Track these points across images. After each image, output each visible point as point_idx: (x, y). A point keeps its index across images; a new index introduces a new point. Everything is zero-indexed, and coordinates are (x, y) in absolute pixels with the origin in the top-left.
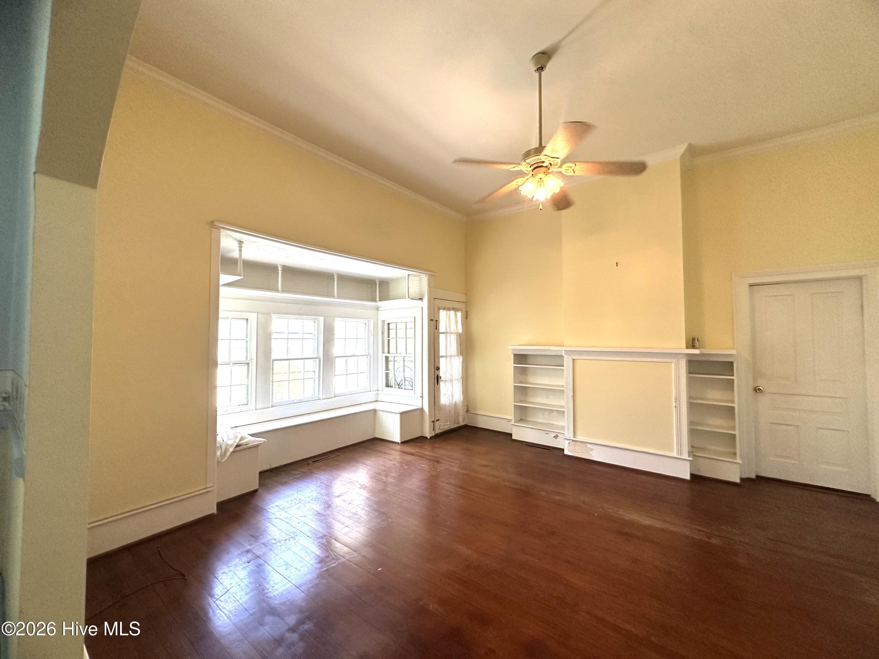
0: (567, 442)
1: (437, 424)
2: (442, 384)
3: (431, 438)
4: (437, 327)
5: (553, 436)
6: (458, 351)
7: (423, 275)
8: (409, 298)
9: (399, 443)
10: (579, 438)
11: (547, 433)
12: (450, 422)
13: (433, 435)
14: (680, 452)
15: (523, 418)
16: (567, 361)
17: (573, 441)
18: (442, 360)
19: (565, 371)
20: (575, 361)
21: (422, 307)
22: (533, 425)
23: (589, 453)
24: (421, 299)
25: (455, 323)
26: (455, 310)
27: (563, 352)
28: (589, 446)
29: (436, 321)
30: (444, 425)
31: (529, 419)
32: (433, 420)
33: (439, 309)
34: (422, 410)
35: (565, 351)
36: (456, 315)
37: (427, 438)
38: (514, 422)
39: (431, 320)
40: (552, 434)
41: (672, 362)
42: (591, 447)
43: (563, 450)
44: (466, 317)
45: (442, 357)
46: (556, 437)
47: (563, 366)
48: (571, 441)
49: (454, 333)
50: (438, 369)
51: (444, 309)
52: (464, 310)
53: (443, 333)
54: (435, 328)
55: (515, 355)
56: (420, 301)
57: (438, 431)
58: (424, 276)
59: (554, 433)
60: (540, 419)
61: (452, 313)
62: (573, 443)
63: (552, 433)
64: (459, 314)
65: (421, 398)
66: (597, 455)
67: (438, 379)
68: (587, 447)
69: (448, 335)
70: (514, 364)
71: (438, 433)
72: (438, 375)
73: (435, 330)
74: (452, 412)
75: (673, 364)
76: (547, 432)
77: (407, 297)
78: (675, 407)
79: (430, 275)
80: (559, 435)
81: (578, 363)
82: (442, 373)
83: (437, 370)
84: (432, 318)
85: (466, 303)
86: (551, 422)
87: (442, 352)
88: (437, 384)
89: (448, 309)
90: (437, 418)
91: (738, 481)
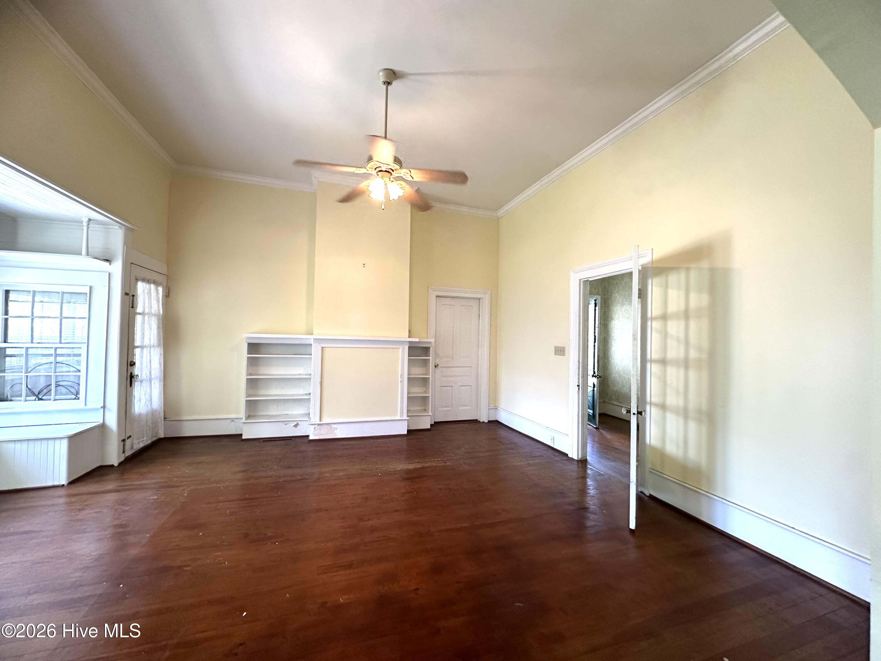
0: (312, 427)
1: (128, 442)
2: (137, 386)
3: (120, 464)
4: (133, 306)
5: (293, 425)
6: (159, 340)
7: (113, 225)
8: (88, 254)
9: (63, 485)
10: (325, 420)
11: (286, 424)
12: (147, 437)
13: (122, 459)
14: (402, 414)
15: (251, 414)
16: (316, 350)
17: (319, 425)
18: (137, 351)
19: (312, 359)
20: (324, 349)
21: (109, 274)
22: (268, 419)
23: (334, 433)
24: (108, 260)
25: (156, 302)
26: (156, 283)
27: (312, 340)
28: (333, 426)
29: (133, 296)
30: (139, 443)
31: (259, 414)
32: (123, 438)
33: (137, 280)
34: (103, 427)
35: (314, 339)
36: (157, 291)
37: (112, 466)
38: (246, 420)
39: (127, 294)
40: (291, 424)
41: (400, 348)
42: (335, 427)
43: (308, 436)
44: (167, 295)
45: (137, 347)
46: (296, 426)
47: (311, 355)
48: (317, 425)
49: (155, 315)
50: (133, 364)
51: (143, 280)
52: (165, 284)
53: (140, 314)
54: (131, 306)
55: (249, 345)
56: (107, 264)
57: (128, 453)
58: (117, 227)
59: (294, 422)
60: (273, 411)
61: (152, 286)
62: (319, 427)
63: (292, 422)
64: (160, 289)
65: (102, 409)
66: (341, 433)
67: (132, 377)
68: (332, 427)
69: (146, 317)
70: (248, 354)
71: (128, 456)
72: (131, 373)
73: (131, 308)
74: (150, 423)
75: (401, 349)
76: (286, 422)
77: (84, 252)
78: (401, 382)
79: (127, 229)
80: (299, 423)
81: (326, 351)
82: (136, 371)
83: (131, 365)
84: (128, 292)
85: (167, 276)
86: (287, 413)
87: (137, 343)
88: (129, 386)
89: (149, 281)
90: (128, 435)
91: (429, 427)
